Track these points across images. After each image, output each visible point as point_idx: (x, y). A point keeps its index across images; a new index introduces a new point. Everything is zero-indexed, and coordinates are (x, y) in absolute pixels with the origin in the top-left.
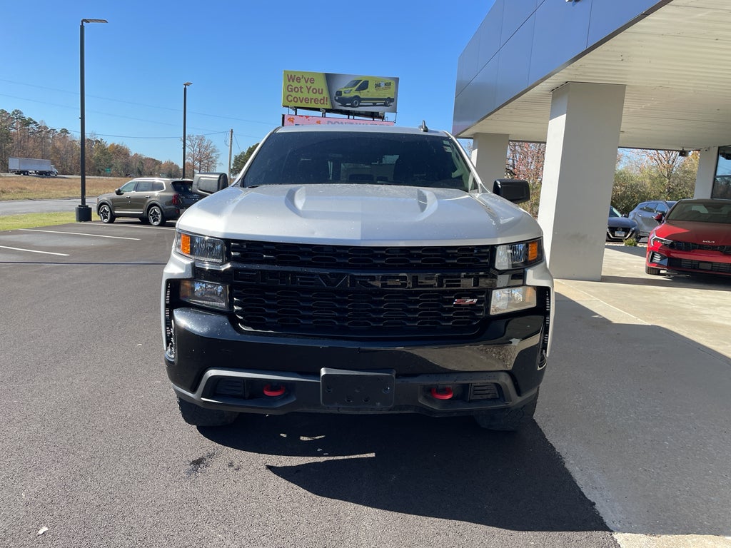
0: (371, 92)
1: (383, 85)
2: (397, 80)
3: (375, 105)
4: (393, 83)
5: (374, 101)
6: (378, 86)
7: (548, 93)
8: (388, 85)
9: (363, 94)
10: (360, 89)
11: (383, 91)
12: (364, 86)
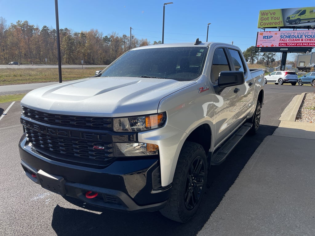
0: (307, 15)
5: (309, 20)
6: (311, 12)
9: (302, 17)
10: (301, 14)
12: (304, 12)
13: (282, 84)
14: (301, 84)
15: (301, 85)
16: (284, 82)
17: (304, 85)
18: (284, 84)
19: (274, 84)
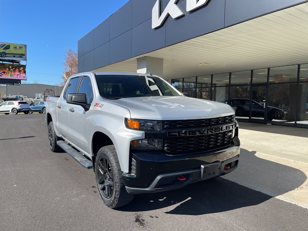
1: (18, 48)
2: (26, 46)
3: (14, 57)
4: (24, 47)
5: (14, 55)
6: (15, 48)
7: (135, 59)
8: (21, 48)
9: (7, 51)
10: (5, 49)
11: (19, 51)
12: (8, 47)
13: (17, 114)
14: (31, 112)
15: (31, 114)
16: (19, 111)
17: (33, 113)
18: (18, 113)
19: (4, 114)
